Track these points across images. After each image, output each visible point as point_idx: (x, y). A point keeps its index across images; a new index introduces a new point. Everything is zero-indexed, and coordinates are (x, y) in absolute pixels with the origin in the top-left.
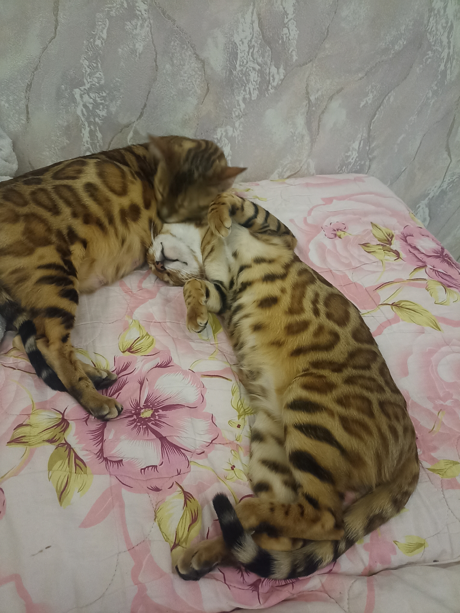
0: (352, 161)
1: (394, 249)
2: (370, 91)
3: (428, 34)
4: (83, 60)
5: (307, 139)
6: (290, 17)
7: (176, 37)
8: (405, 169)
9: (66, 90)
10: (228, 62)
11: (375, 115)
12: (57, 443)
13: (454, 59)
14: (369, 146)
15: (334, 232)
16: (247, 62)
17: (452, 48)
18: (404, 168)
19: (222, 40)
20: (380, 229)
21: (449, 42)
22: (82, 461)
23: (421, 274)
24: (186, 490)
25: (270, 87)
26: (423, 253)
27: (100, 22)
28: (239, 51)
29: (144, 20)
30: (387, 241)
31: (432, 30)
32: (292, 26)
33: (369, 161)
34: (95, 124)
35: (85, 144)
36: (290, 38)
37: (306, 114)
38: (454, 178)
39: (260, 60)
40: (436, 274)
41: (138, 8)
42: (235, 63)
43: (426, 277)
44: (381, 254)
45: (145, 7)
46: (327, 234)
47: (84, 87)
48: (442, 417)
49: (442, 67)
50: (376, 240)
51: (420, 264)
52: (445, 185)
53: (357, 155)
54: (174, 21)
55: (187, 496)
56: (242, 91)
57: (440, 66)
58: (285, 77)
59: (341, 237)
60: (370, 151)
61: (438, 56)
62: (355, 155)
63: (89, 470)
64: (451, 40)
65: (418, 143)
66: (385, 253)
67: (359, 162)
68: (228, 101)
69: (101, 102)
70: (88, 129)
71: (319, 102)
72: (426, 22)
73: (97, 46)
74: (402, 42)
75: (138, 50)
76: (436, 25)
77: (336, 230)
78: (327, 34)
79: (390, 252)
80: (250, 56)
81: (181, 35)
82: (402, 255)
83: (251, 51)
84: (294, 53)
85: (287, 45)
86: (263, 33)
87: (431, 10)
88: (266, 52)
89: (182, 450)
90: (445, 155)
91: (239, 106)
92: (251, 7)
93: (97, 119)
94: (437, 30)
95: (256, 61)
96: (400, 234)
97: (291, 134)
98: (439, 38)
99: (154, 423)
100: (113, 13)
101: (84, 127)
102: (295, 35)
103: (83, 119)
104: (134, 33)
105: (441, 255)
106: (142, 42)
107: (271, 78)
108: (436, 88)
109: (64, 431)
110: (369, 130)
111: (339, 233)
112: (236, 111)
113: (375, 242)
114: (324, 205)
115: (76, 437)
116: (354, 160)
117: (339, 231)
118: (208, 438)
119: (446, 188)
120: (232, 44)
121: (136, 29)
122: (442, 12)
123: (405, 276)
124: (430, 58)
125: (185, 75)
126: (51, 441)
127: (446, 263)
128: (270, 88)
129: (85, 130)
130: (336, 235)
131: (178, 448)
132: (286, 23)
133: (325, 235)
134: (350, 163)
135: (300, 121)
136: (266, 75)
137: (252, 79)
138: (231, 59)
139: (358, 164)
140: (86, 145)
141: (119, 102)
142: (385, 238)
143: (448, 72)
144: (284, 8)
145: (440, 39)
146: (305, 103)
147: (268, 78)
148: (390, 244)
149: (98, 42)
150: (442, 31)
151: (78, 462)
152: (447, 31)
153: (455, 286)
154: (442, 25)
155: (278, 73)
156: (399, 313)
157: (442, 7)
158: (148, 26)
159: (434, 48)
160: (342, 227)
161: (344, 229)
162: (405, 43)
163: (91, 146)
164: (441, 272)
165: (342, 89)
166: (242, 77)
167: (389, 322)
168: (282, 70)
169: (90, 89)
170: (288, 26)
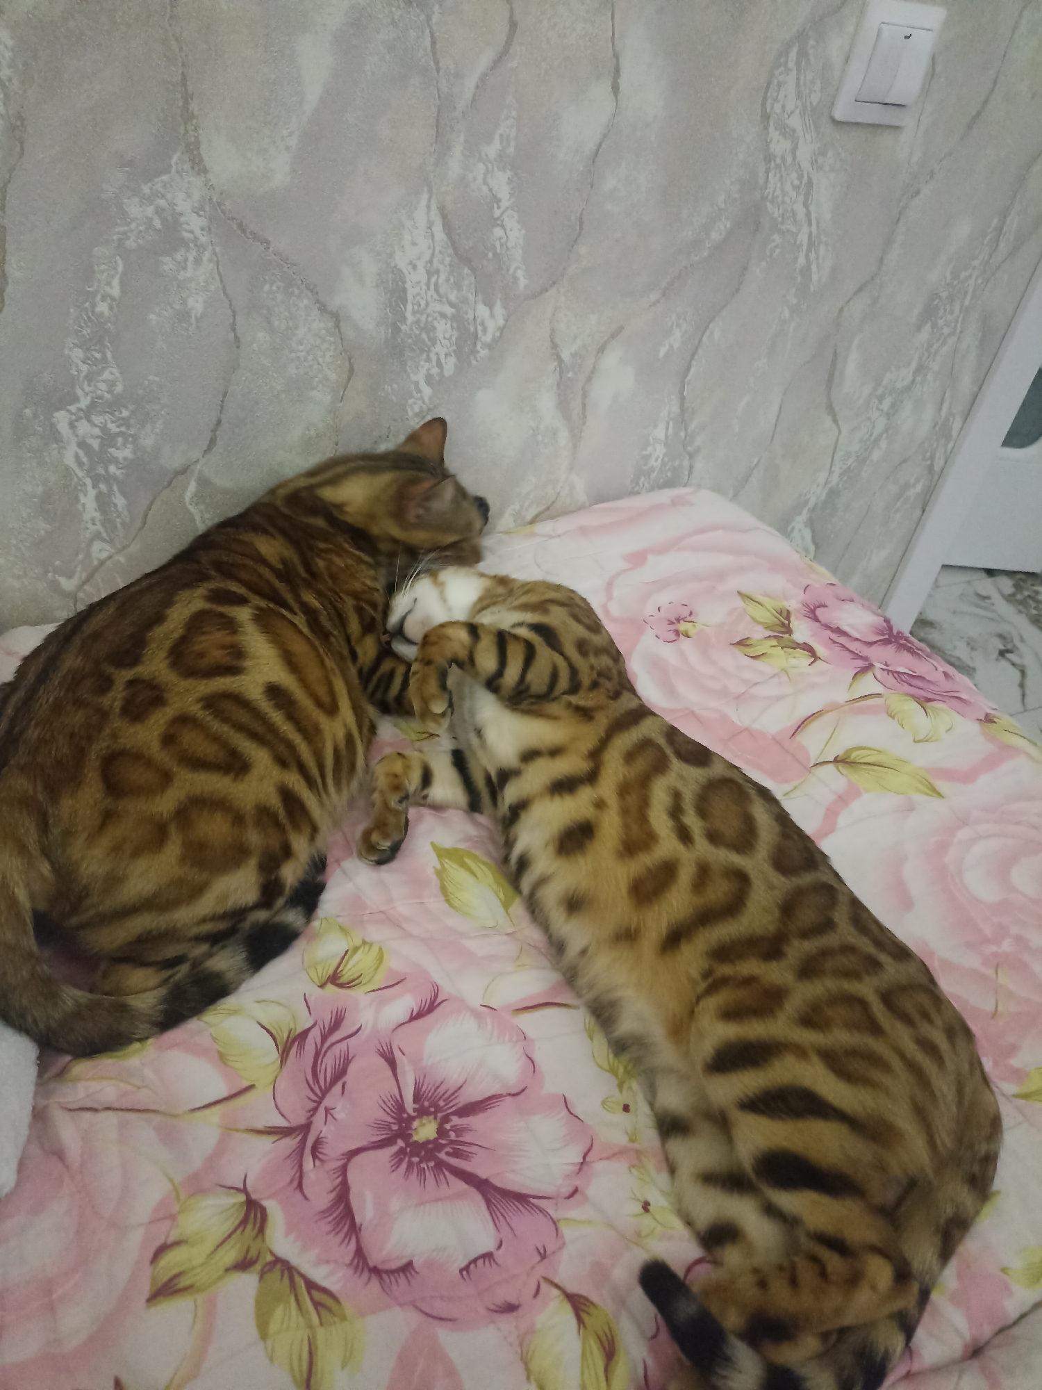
0: (655, 464)
1: (801, 641)
2: (675, 324)
3: (768, 203)
4: (70, 349)
5: (564, 436)
6: (504, 204)
7: (274, 274)
8: (759, 461)
9: (35, 416)
10: (388, 310)
11: (689, 369)
12: (258, 1267)
13: (820, 242)
14: (686, 429)
15: (672, 627)
16: (427, 304)
17: (814, 222)
18: (756, 461)
19: (370, 267)
20: (759, 603)
21: (808, 214)
22: (325, 1291)
23: (869, 684)
24: (572, 1289)
25: (479, 345)
26: (857, 640)
27: (104, 264)
28: (408, 285)
29: (201, 248)
30: (782, 627)
31: (775, 194)
32: (512, 222)
33: (688, 458)
34: (108, 478)
35: (90, 525)
36: (509, 245)
37: (555, 387)
38: (849, 462)
39: (453, 297)
40: (896, 679)
41: (185, 226)
42: (403, 309)
43: (878, 688)
44: (780, 658)
45: (203, 222)
46: (659, 634)
47: (78, 405)
48: (1004, 979)
49: (802, 260)
50: (760, 628)
51: (861, 663)
52: (835, 479)
53: (664, 450)
54: (268, 242)
55: (578, 1304)
56: (422, 363)
57: (796, 259)
58: (506, 321)
59: (690, 634)
60: (688, 438)
61: (792, 241)
62: (660, 450)
63: (348, 1307)
64: (812, 208)
65: (775, 409)
66: (785, 652)
67: (670, 464)
68: (395, 386)
69: (118, 430)
70: (92, 493)
71: (579, 361)
72: (761, 181)
73: (101, 314)
74: (723, 226)
75: (193, 312)
76: (782, 184)
77: (675, 621)
78: (581, 228)
79: (795, 648)
80: (432, 292)
81: (285, 269)
82: (820, 650)
83: (433, 280)
84: (520, 273)
85: (504, 259)
86: (453, 243)
87: (769, 158)
88: (463, 278)
89: (532, 1200)
90: (828, 421)
91: (419, 391)
92: (425, 196)
93: (112, 469)
94: (784, 193)
95: (444, 299)
96: (800, 606)
97: (531, 432)
98: (789, 209)
99: (451, 1150)
100: (130, 244)
101: (83, 488)
102: (518, 238)
103: (80, 474)
104: (181, 278)
105: (889, 636)
106: (201, 294)
107: (480, 328)
108: (795, 301)
109: (261, 1230)
110: (682, 399)
111: (683, 627)
112: (415, 403)
113: (758, 633)
114: (631, 569)
115: (292, 1237)
116: (660, 460)
117: (682, 622)
118: (573, 1155)
119: (838, 485)
120: (393, 272)
121: (185, 268)
122: (789, 160)
123: (841, 695)
124: (776, 247)
125: (301, 348)
126: (243, 1265)
127: (906, 651)
128: (478, 348)
129: (85, 495)
130: (677, 633)
131: (522, 1199)
132: (498, 218)
133: (657, 636)
134: (652, 469)
135: (547, 402)
136: (469, 324)
137: (440, 335)
138: (394, 303)
139: (667, 468)
140: (92, 528)
141: (159, 425)
142: (776, 620)
143: (814, 267)
144: (491, 190)
145: (792, 209)
146: (553, 365)
147: (472, 329)
148: (790, 632)
149: (103, 308)
150: (793, 194)
151: (317, 1295)
152: (803, 193)
153: (937, 697)
154: (792, 183)
155: (492, 316)
156: (855, 777)
157: (788, 151)
158: (210, 260)
159: (783, 228)
160: (684, 612)
161: (690, 617)
162: (728, 225)
163: (103, 525)
164: (905, 673)
165: (621, 329)
166: (420, 334)
167: (843, 800)
168: (499, 310)
169: (92, 407)
170: (502, 221)
